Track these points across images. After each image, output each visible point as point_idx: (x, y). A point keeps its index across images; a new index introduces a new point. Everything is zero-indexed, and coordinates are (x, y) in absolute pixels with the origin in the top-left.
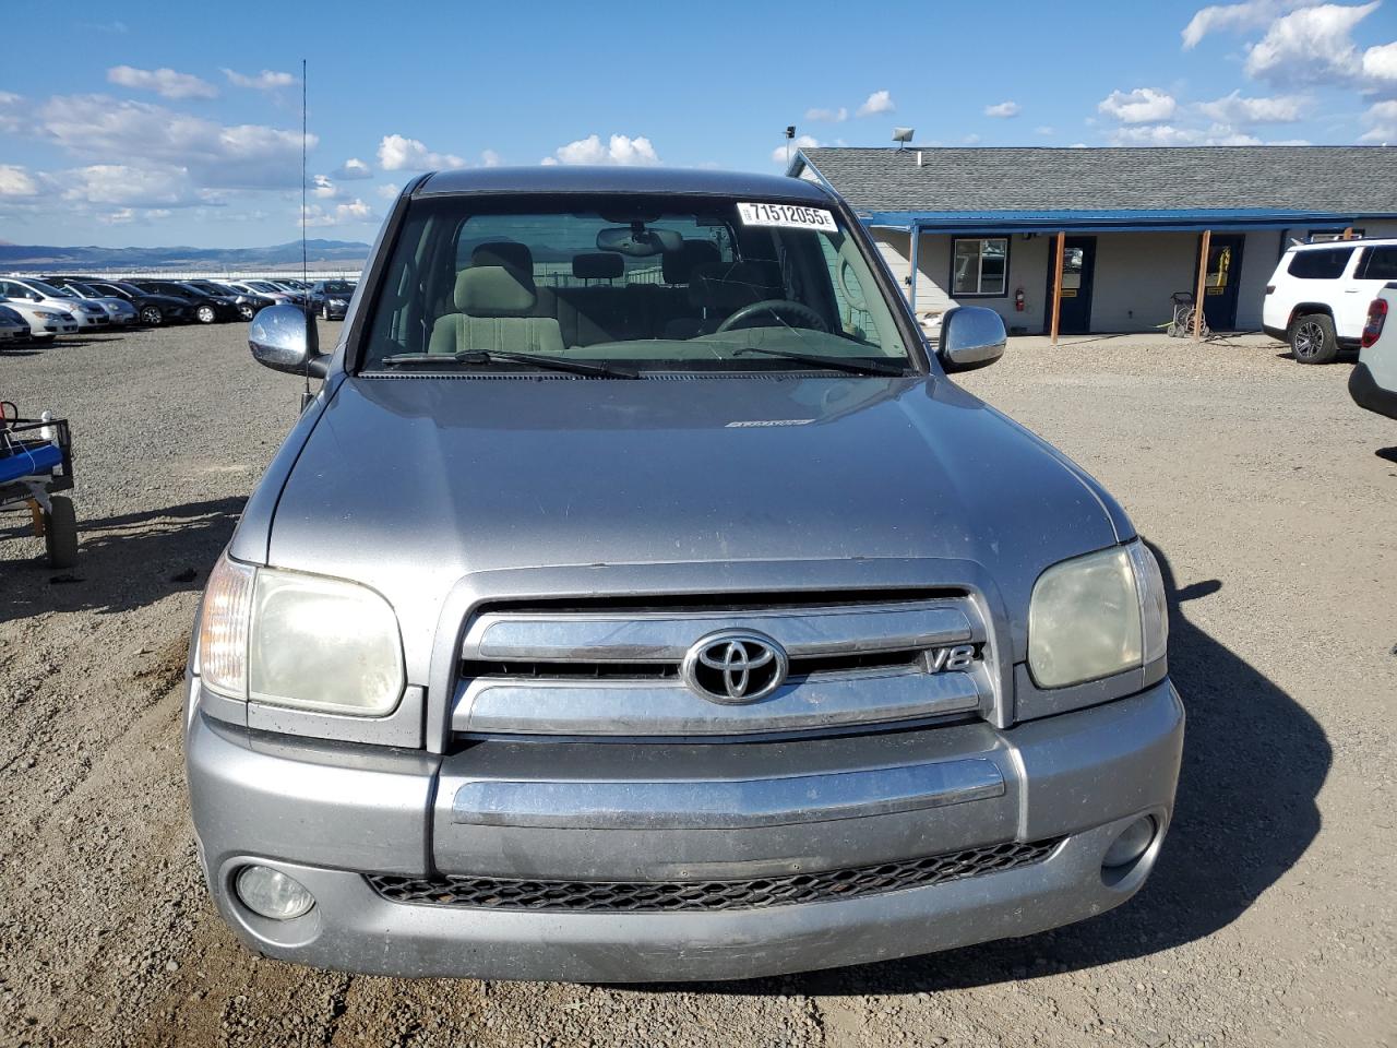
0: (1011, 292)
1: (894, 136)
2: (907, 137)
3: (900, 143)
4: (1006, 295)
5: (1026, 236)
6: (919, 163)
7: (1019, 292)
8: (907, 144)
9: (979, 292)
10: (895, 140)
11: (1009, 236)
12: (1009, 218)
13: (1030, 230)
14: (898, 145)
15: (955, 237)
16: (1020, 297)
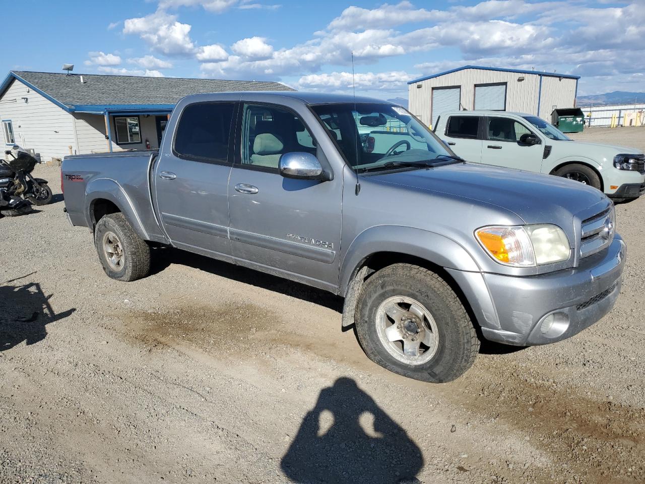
0: (144, 141)
1: (63, 68)
2: (70, 69)
3: (67, 71)
4: (141, 143)
5: (146, 116)
6: (82, 81)
7: (147, 141)
8: (70, 72)
9: (130, 142)
10: (64, 69)
11: (138, 116)
12: (137, 108)
13: (148, 113)
14: (66, 72)
15: (114, 117)
16: (148, 143)
